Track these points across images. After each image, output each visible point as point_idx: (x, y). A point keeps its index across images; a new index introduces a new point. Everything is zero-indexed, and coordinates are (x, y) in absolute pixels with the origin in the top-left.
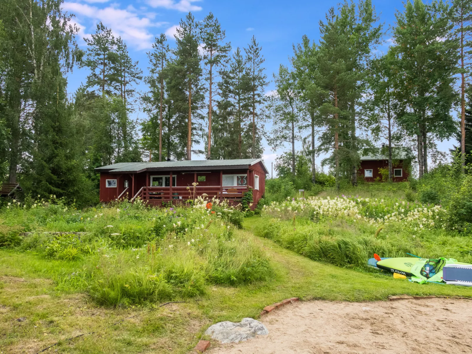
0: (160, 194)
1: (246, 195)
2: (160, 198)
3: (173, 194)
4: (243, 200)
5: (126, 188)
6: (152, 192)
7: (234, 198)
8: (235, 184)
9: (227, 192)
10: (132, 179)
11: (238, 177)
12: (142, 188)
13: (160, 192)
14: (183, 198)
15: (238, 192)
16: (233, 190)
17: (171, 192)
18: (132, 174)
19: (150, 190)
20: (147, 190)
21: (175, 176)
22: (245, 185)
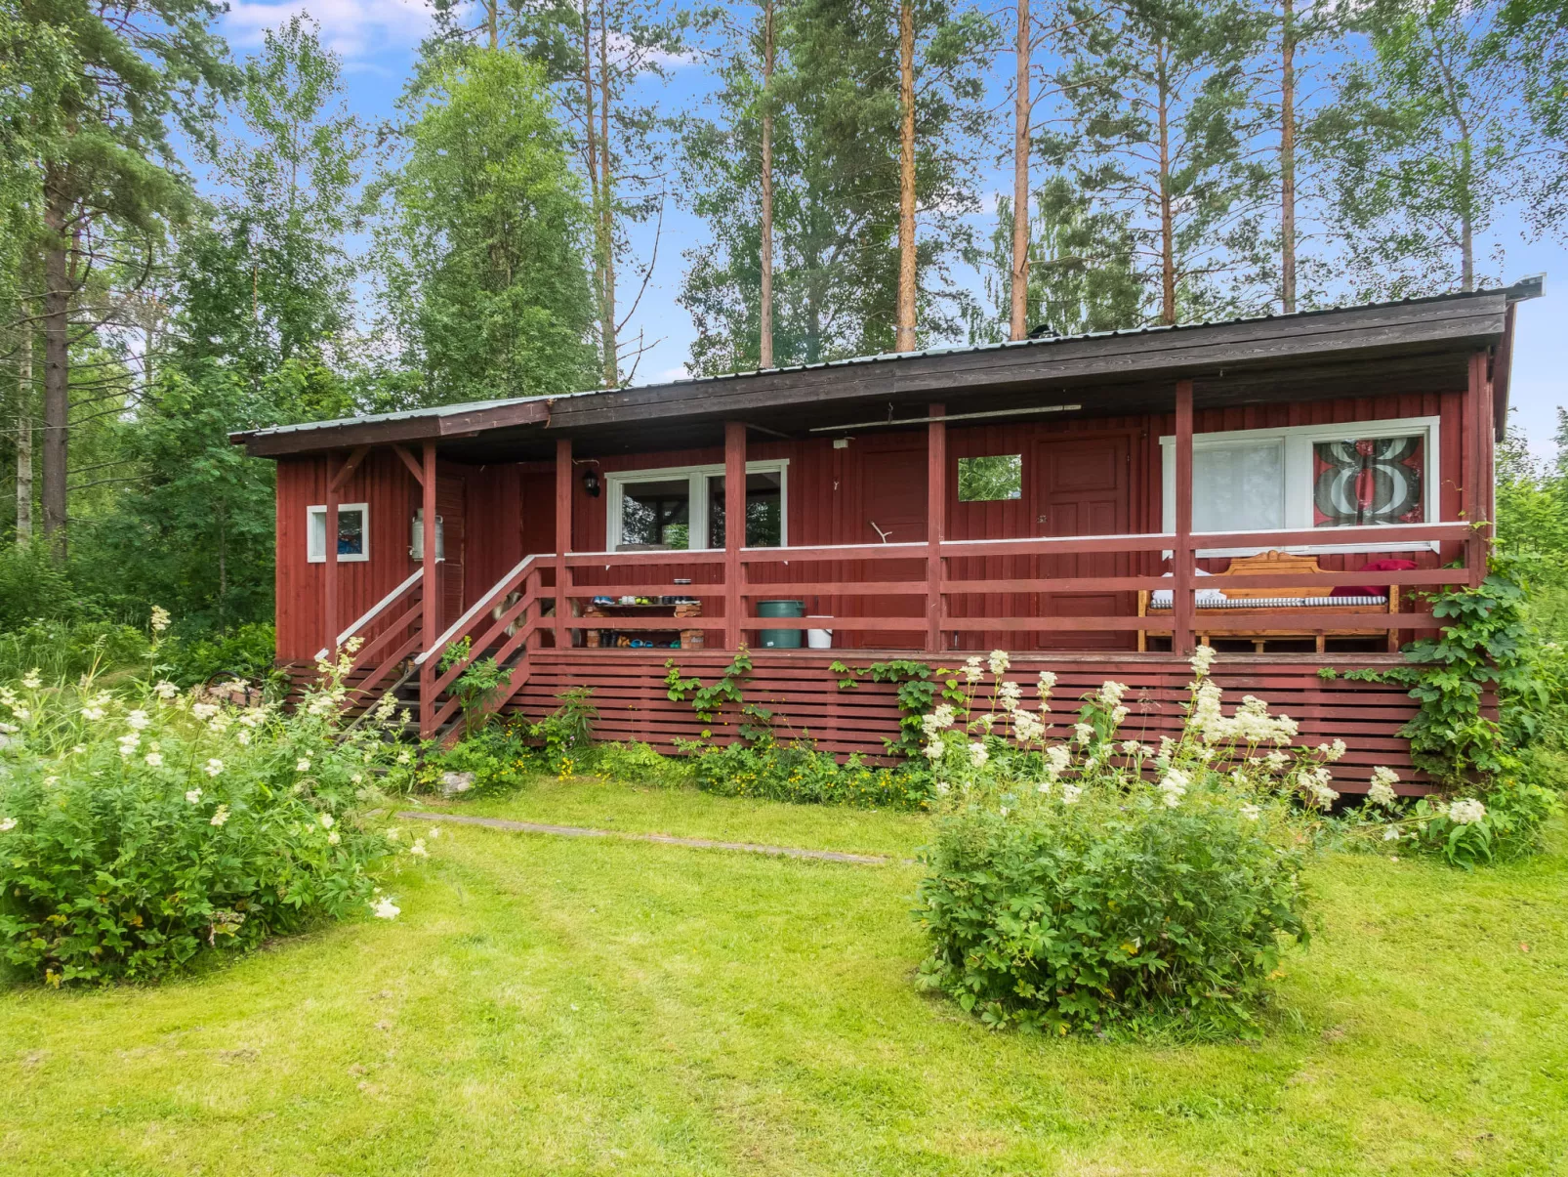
0: (668, 611)
1: (1465, 619)
2: (669, 638)
3: (757, 607)
4: (1442, 666)
5: (413, 565)
6: (616, 590)
7: (1305, 645)
8: (1301, 516)
9: (1223, 586)
10: (418, 490)
11: (1321, 450)
12: (529, 559)
13: (669, 590)
14: (838, 639)
15: (1338, 592)
16: (1282, 569)
17: (735, 588)
18: (416, 449)
19: (583, 575)
20: (564, 577)
21: (779, 466)
22: (1391, 518)
